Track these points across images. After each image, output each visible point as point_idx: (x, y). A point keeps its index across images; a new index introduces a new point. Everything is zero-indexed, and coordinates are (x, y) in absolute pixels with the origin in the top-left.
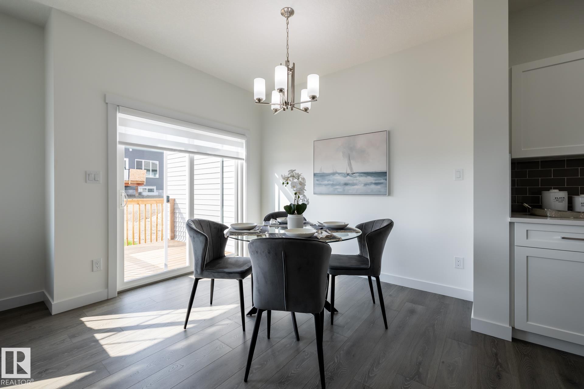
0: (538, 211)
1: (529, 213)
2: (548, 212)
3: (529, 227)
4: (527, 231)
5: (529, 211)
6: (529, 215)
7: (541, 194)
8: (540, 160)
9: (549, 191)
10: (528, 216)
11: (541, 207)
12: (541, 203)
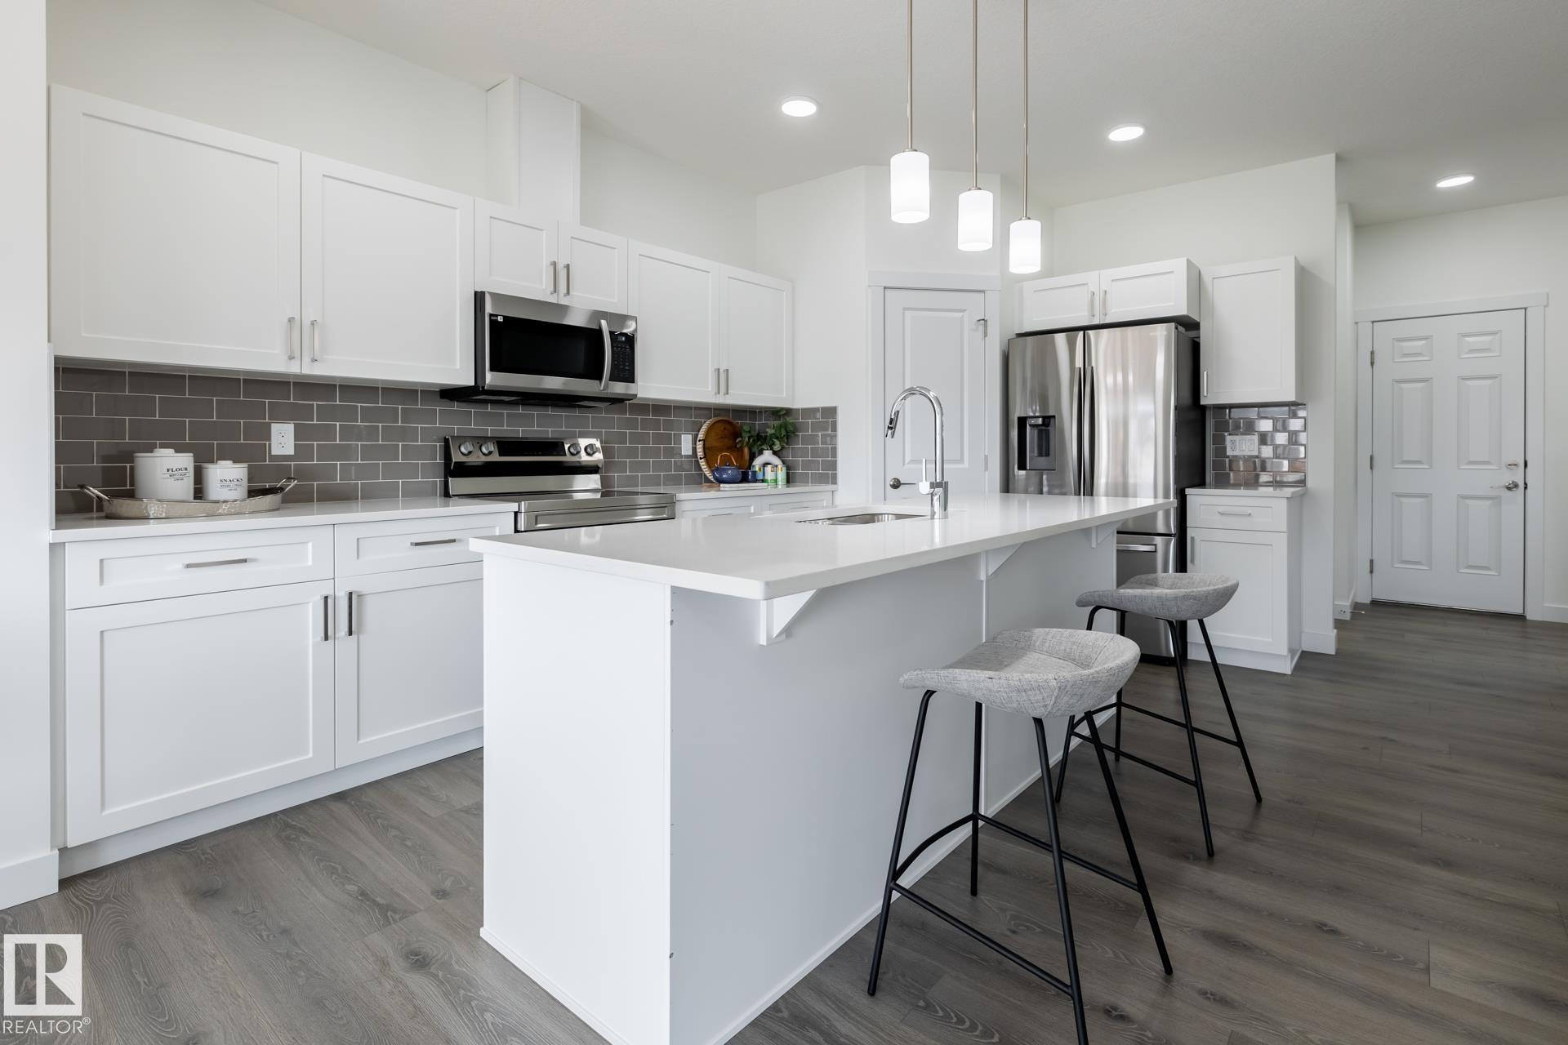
0: (125, 506)
1: (103, 514)
2: (151, 507)
3: (105, 551)
4: (102, 561)
5: (100, 508)
6: (99, 518)
7: (131, 459)
8: (127, 370)
9: (152, 452)
10: (95, 522)
11: (131, 495)
12: (132, 484)
